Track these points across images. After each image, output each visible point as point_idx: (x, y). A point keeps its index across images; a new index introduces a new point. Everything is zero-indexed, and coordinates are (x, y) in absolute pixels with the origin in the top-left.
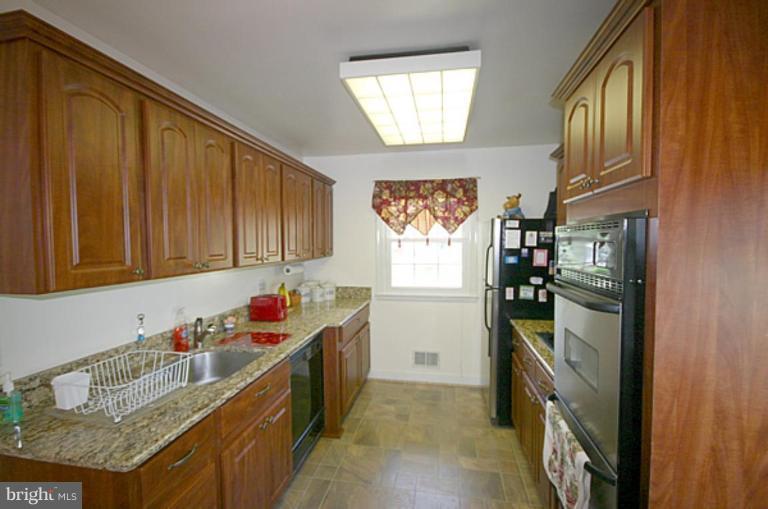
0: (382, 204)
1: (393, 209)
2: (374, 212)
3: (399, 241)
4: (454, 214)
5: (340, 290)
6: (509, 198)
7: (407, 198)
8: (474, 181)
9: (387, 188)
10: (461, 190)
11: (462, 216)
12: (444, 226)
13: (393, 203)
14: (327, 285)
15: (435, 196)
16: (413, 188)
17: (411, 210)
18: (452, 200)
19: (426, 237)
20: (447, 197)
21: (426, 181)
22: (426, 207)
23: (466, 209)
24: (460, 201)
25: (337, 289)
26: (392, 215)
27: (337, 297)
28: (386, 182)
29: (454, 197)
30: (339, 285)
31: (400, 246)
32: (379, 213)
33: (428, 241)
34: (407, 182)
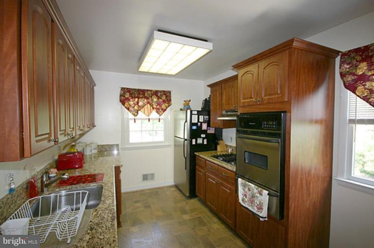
0: (125, 100)
1: (131, 103)
2: (120, 104)
3: (135, 120)
4: (161, 107)
5: (99, 147)
6: (185, 101)
7: (138, 98)
8: (170, 92)
9: (128, 92)
10: (164, 96)
11: (165, 108)
12: (157, 112)
13: (131, 100)
14: (92, 145)
15: (152, 98)
16: (141, 93)
17: (141, 103)
18: (161, 100)
19: (148, 117)
20: (158, 99)
21: (148, 90)
22: (148, 103)
23: (167, 105)
24: (164, 101)
25: (98, 146)
26: (130, 106)
27: (98, 151)
28: (127, 89)
29: (161, 99)
30: (99, 144)
31: (135, 122)
32: (124, 104)
33: (149, 120)
34: (138, 89)
